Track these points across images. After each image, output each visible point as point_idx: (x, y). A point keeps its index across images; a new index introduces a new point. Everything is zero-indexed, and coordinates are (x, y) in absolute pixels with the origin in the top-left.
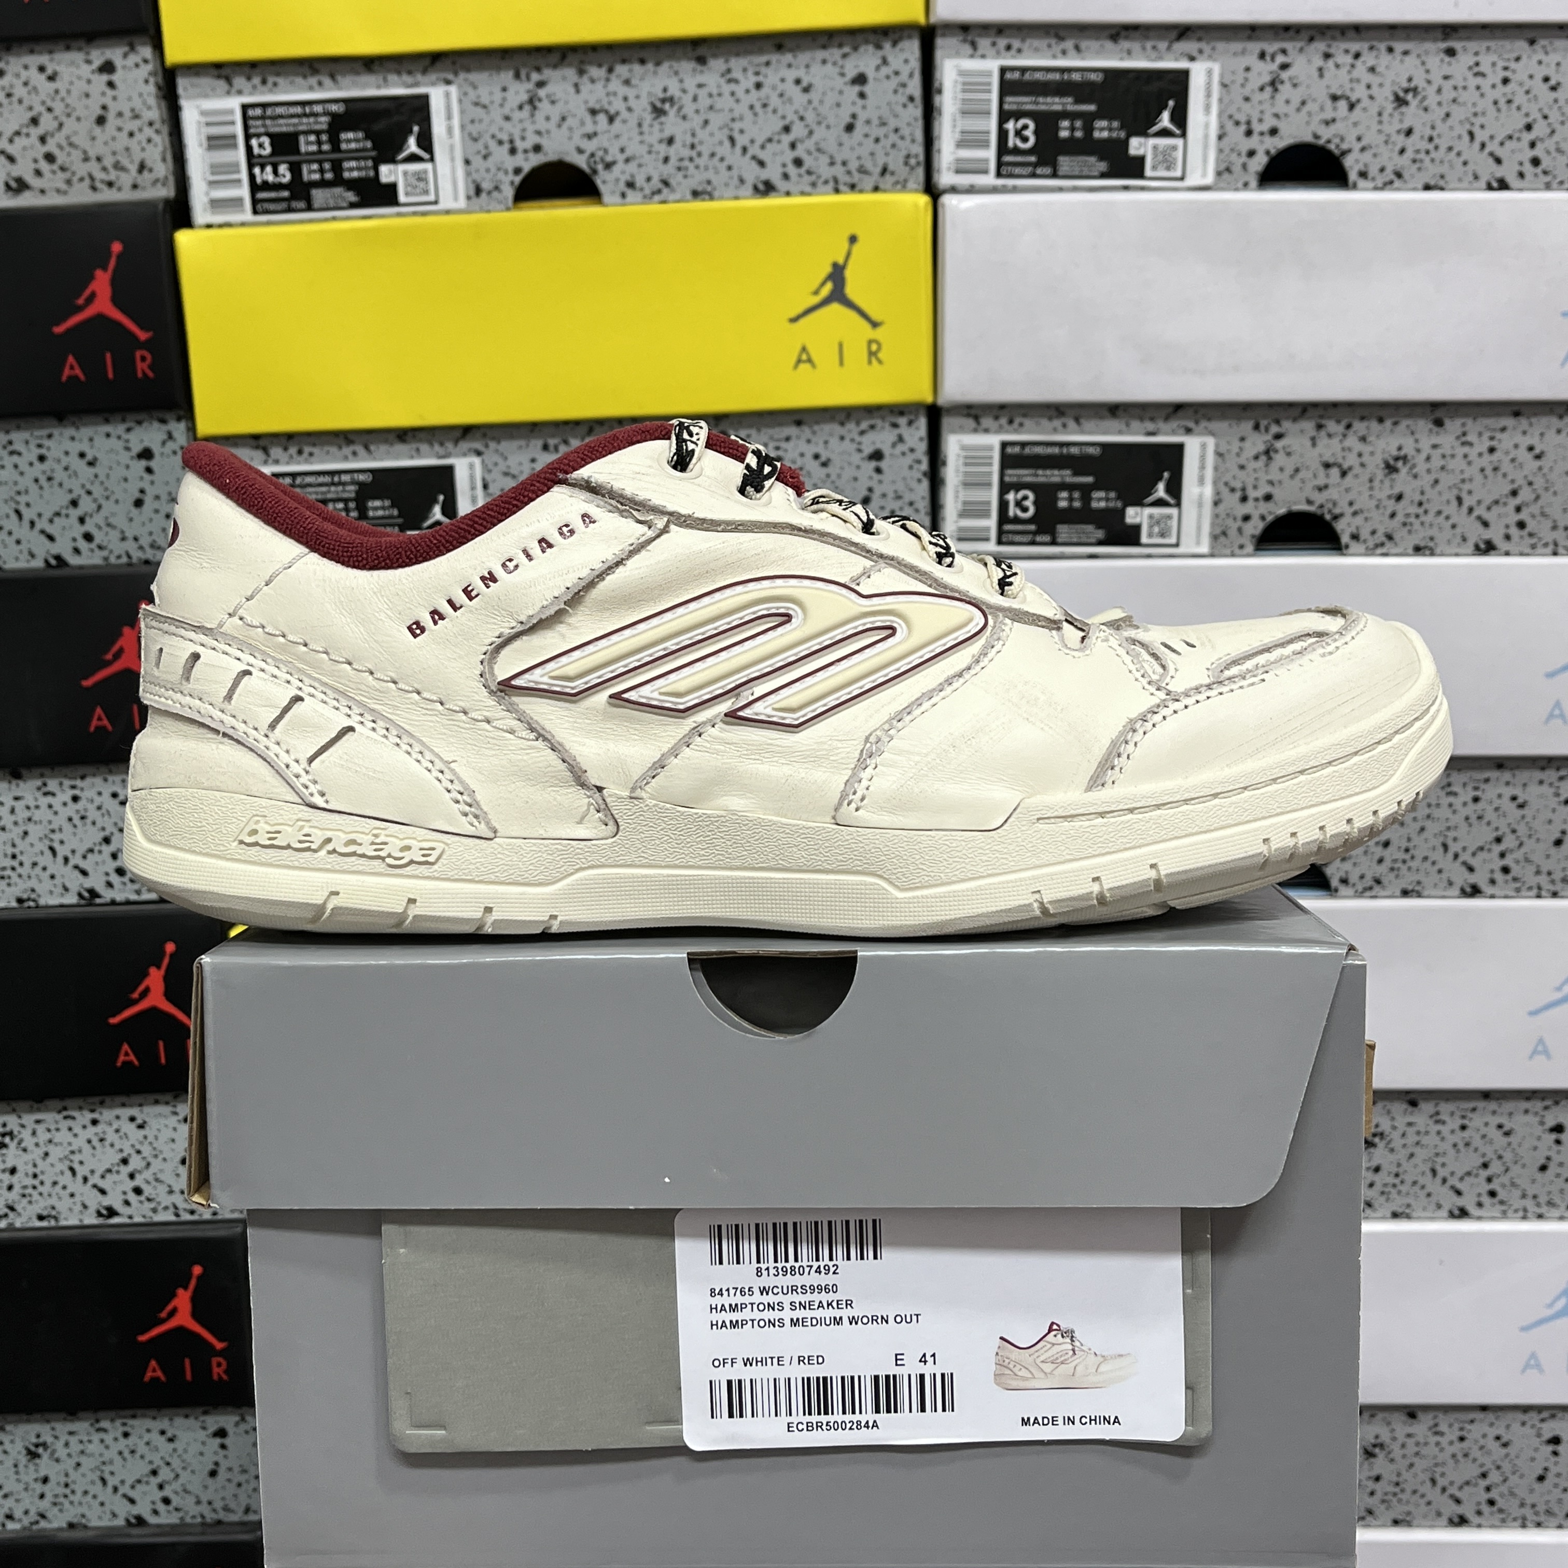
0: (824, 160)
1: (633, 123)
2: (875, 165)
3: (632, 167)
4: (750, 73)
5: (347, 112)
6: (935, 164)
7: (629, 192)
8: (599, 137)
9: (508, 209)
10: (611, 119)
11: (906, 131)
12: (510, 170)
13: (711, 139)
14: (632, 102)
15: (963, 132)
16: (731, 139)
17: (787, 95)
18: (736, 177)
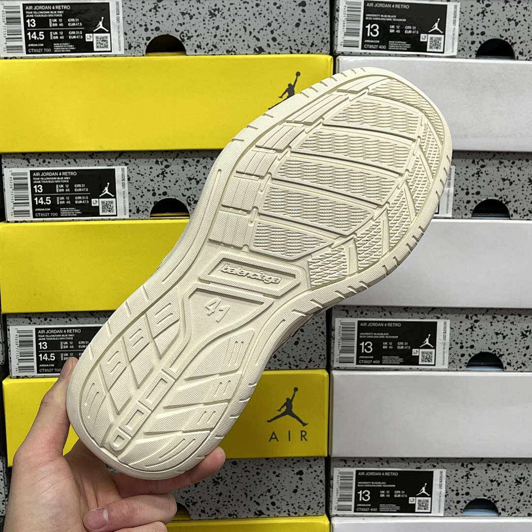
0: (286, 39)
1: (201, 19)
2: (308, 42)
3: (200, 39)
5: (71, 10)
7: (198, 50)
8: (186, 25)
9: (143, 55)
10: (191, 18)
11: (322, 28)
12: (145, 39)
13: (235, 28)
14: (201, 10)
15: (347, 29)
16: (245, 28)
17: (270, 9)
18: (246, 45)
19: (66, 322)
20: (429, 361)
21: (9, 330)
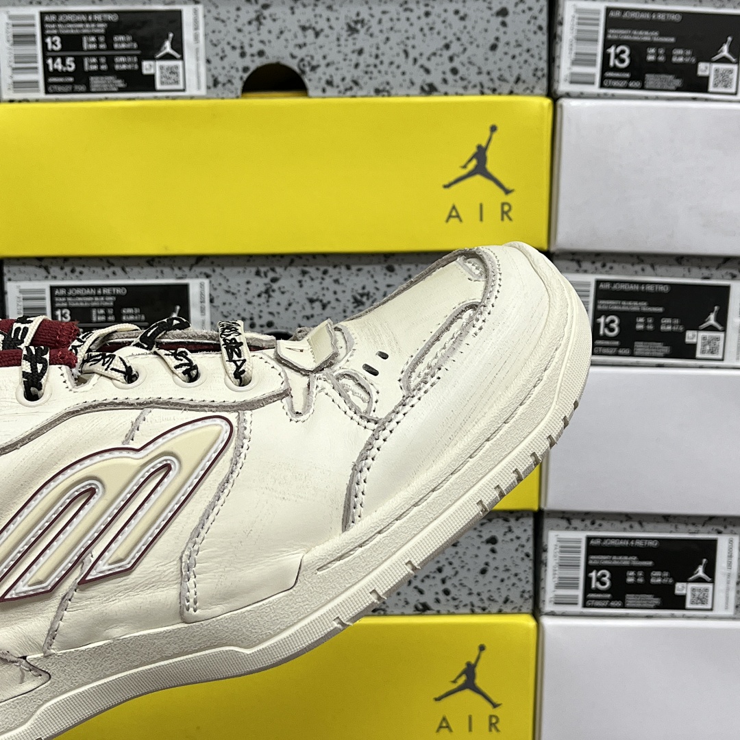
0: (474, 70)
1: (334, 37)
2: (511, 76)
3: (331, 70)
4: (421, 5)
5: (119, 22)
6: (556, 77)
7: (328, 88)
8: (308, 46)
9: (238, 97)
10: (317, 34)
11: (535, 51)
12: (240, 69)
13: (391, 52)
14: (333, 22)
15: (577, 54)
16: (406, 53)
17: (448, 21)
18: (408, 81)
20: (702, 603)
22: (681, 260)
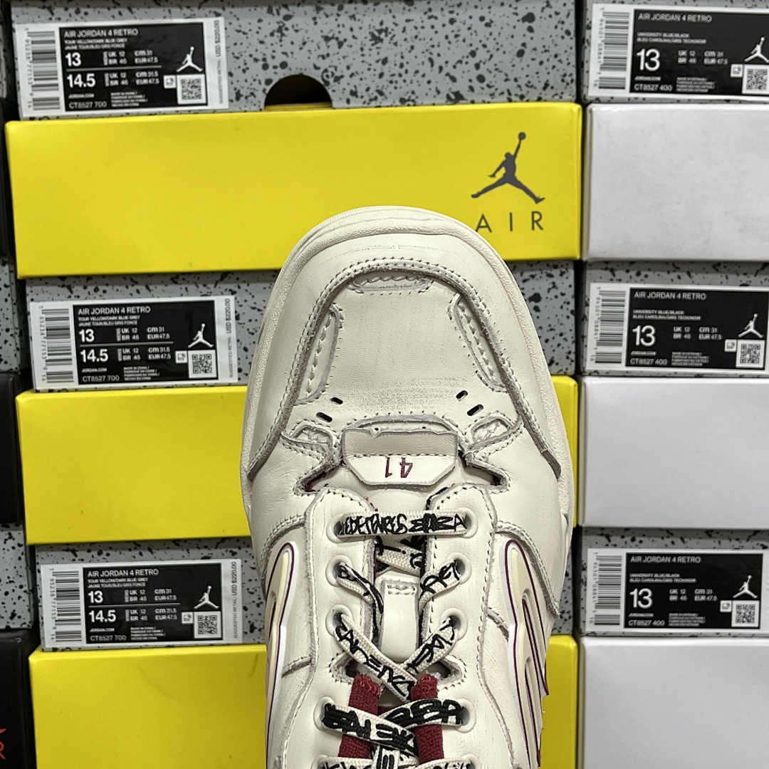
0: (501, 77)
1: (357, 48)
2: (539, 82)
3: (355, 80)
4: (446, 12)
5: (139, 36)
6: (585, 83)
7: (352, 99)
8: (331, 57)
9: (261, 110)
10: (340, 45)
11: (563, 57)
12: (263, 82)
13: (416, 60)
14: (356, 32)
15: (605, 58)
16: (431, 60)
17: (473, 28)
18: (434, 89)
19: (134, 557)
20: (749, 621)
21: (39, 571)
22: (717, 266)
